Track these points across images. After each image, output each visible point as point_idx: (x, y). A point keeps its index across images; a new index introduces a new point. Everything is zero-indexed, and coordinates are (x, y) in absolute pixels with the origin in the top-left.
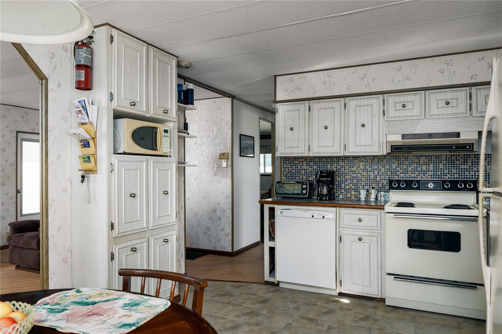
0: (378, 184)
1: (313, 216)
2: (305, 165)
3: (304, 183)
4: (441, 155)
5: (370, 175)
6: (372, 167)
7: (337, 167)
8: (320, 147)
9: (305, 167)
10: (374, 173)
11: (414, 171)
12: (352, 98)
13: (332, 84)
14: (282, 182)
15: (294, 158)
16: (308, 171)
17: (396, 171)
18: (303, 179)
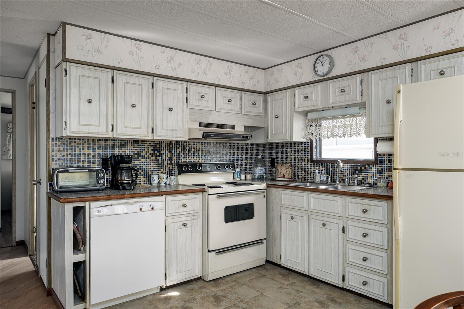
0: (166, 168)
1: (141, 209)
2: (85, 148)
3: (100, 171)
4: (211, 142)
5: (158, 160)
6: (160, 152)
7: (125, 152)
8: (126, 127)
9: (85, 151)
10: (162, 158)
11: (193, 155)
12: (159, 78)
13: (140, 58)
14: (69, 171)
15: (70, 139)
16: (90, 156)
17: (180, 156)
18: (83, 166)
